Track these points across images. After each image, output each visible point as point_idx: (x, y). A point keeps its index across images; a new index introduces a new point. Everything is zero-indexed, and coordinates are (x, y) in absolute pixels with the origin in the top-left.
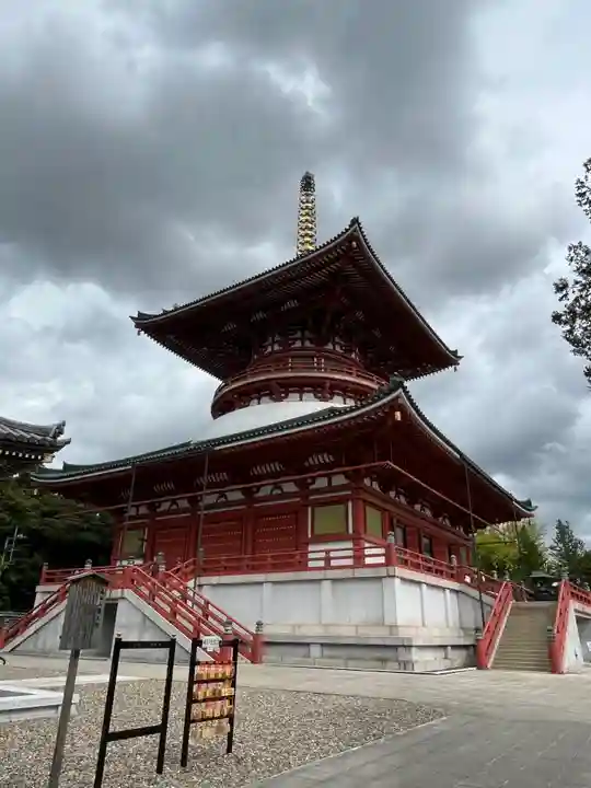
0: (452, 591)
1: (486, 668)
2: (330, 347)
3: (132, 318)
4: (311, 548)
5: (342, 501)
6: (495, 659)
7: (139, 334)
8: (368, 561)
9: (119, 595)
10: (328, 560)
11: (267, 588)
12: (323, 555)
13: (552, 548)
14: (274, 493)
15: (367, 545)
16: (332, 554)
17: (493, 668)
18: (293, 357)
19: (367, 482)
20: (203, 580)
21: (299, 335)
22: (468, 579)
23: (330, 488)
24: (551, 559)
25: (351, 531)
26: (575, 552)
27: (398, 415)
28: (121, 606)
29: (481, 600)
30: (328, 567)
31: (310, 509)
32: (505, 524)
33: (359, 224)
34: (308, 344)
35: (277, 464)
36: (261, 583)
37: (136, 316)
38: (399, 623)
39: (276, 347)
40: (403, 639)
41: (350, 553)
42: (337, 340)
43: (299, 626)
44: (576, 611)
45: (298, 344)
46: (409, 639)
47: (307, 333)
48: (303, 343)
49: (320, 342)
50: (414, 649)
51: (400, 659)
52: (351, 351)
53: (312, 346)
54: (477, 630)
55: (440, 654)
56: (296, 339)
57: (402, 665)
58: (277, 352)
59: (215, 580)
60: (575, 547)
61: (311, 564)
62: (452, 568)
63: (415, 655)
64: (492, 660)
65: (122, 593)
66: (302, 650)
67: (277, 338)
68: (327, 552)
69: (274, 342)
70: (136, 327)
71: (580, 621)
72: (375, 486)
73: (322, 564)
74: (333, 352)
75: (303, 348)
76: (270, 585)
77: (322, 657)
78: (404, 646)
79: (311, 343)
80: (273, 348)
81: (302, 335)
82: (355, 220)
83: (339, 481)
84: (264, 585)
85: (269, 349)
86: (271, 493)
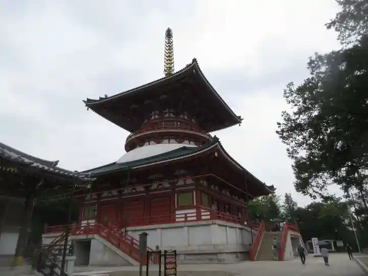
0: (239, 228)
1: (253, 260)
2: (182, 116)
3: (84, 101)
4: (177, 212)
5: (191, 191)
7: (88, 109)
8: (203, 218)
9: (92, 237)
10: (186, 217)
12: (184, 216)
13: (283, 206)
15: (202, 210)
16: (188, 215)
17: (256, 260)
18: (164, 121)
19: (202, 182)
20: (128, 229)
21: (167, 111)
22: (246, 223)
23: (185, 185)
24: (283, 211)
25: (195, 204)
26: (293, 208)
27: (216, 154)
28: (93, 242)
29: (251, 232)
30: (186, 221)
31: (176, 195)
32: (262, 197)
33: (196, 62)
34: (172, 115)
35: (160, 174)
37: (86, 100)
39: (157, 117)
41: (195, 214)
42: (186, 113)
43: (174, 247)
44: (291, 235)
45: (167, 115)
47: (171, 111)
48: (169, 115)
50: (224, 254)
51: (218, 258)
52: (192, 118)
53: (174, 116)
54: (250, 245)
55: (234, 255)
56: (166, 113)
57: (219, 261)
58: (157, 119)
59: (134, 228)
60: (293, 205)
61: (177, 220)
62: (239, 219)
63: (225, 256)
64: (256, 256)
67: (157, 112)
68: (186, 214)
69: (155, 114)
70: (86, 106)
71: (292, 239)
72: (205, 183)
73: (183, 219)
74: (184, 119)
75: (169, 117)
76: (160, 230)
77: (185, 259)
78: (220, 253)
79: (174, 114)
80: (155, 117)
81: (169, 111)
82: (194, 60)
83: (189, 181)
84: (157, 230)
85: (153, 117)
86: (158, 187)
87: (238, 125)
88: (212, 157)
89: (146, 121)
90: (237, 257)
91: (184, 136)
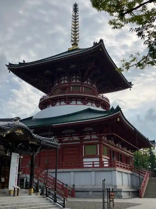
0: (130, 174)
1: (140, 197)
2: (86, 82)
3: (7, 65)
4: (85, 160)
5: (95, 144)
6: (144, 195)
7: (9, 72)
9: (25, 176)
10: (93, 164)
11: (72, 174)
14: (70, 140)
16: (95, 163)
17: (144, 198)
18: (72, 86)
19: (103, 138)
20: (49, 171)
21: (74, 77)
23: (91, 139)
25: (98, 154)
27: (118, 119)
30: (93, 167)
31: (84, 146)
34: (78, 81)
35: (72, 130)
36: (70, 172)
37: (8, 64)
38: (117, 185)
39: (66, 82)
40: (119, 189)
41: (99, 163)
42: (89, 79)
43: (84, 186)
45: (74, 81)
46: (121, 189)
47: (78, 77)
48: (76, 81)
49: (82, 81)
50: (122, 192)
51: (118, 195)
52: (93, 84)
53: (80, 82)
56: (74, 79)
57: (119, 197)
58: (66, 84)
61: (85, 166)
63: (123, 194)
64: (143, 195)
65: (26, 176)
66: (85, 193)
67: (66, 78)
68: (93, 162)
69: (64, 80)
70: (8, 69)
72: (106, 139)
73: (91, 166)
74: (87, 84)
75: (76, 83)
76: (73, 172)
77: (93, 195)
78: (119, 191)
80: (64, 82)
81: (76, 77)
82: (101, 41)
83: (94, 137)
84: (71, 172)
85: (63, 82)
86: (69, 140)
87: (129, 89)
88: (115, 121)
89: (57, 84)
90: (129, 195)
91: (88, 99)
